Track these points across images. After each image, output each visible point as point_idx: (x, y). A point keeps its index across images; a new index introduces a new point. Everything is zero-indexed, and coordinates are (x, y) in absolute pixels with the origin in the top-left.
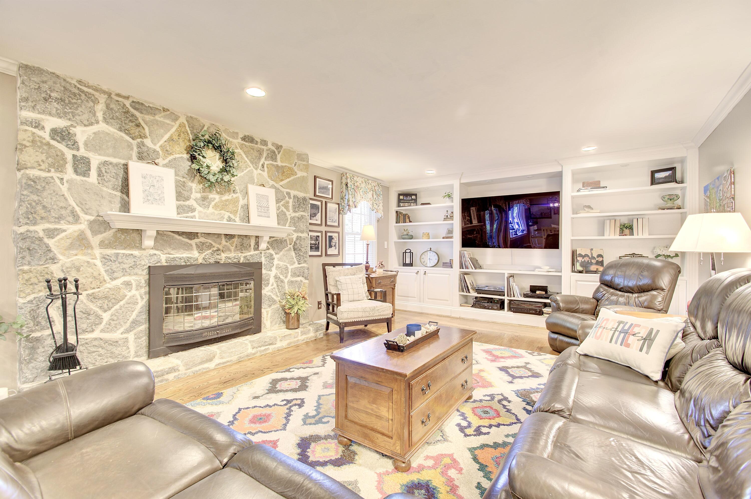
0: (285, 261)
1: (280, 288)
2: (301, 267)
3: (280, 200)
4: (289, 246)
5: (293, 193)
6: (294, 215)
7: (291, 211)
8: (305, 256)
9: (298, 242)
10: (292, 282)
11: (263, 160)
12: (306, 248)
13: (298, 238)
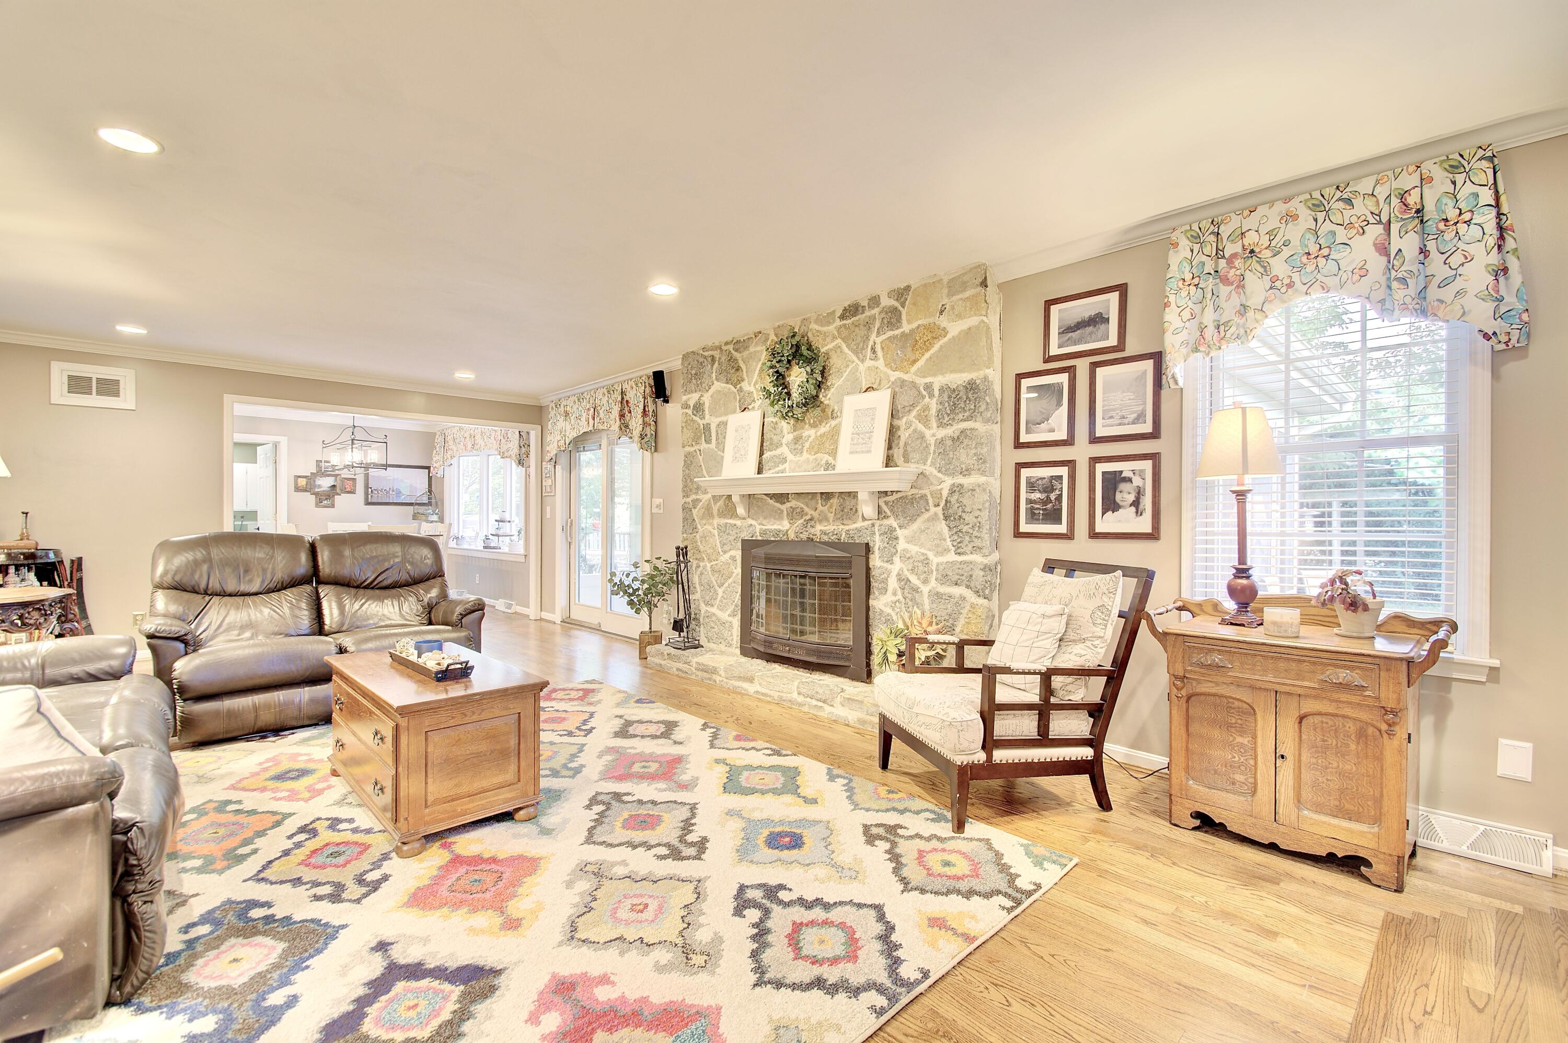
0: (922, 545)
1: (910, 603)
2: (965, 562)
3: (907, 409)
4: (933, 510)
5: (938, 381)
6: (942, 433)
7: (934, 424)
8: (975, 534)
9: (953, 499)
10: (938, 595)
11: (873, 337)
12: (978, 513)
13: (956, 489)
